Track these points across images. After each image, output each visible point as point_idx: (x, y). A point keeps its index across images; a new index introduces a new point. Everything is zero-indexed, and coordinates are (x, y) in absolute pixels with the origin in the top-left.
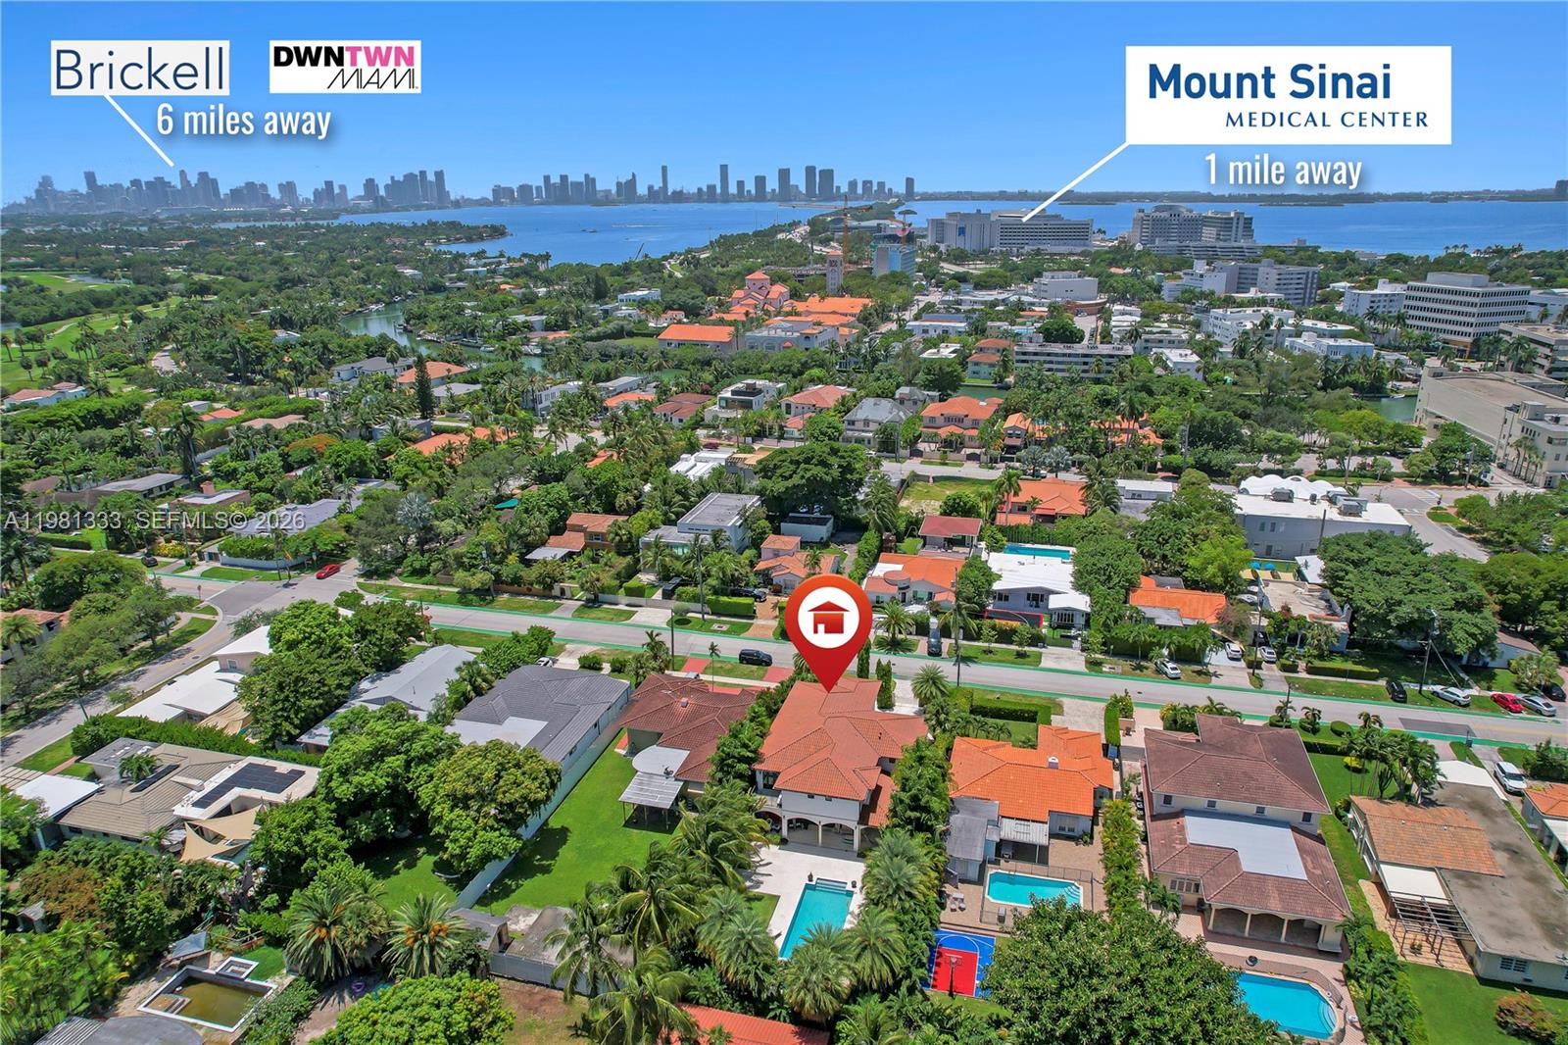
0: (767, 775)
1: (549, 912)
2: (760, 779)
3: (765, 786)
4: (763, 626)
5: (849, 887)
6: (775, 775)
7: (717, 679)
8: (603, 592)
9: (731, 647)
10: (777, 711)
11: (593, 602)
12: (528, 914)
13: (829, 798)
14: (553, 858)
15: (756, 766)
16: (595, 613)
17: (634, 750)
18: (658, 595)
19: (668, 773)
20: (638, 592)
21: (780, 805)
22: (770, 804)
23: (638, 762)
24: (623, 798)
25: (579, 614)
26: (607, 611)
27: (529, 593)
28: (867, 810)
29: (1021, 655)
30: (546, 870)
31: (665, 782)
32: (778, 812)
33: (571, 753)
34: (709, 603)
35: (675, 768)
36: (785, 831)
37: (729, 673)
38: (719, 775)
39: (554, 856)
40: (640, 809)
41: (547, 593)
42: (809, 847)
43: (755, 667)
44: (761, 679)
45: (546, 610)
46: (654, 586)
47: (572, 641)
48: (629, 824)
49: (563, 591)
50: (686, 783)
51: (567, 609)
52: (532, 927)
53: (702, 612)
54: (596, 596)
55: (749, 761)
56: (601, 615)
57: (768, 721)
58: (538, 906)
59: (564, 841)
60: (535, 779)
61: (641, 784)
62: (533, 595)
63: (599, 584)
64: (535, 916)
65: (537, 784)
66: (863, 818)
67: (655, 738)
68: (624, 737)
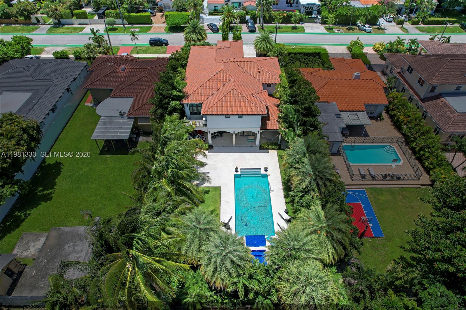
0: (192, 105)
1: (54, 233)
2: (187, 109)
3: (191, 113)
4: (158, 27)
5: (263, 172)
6: (199, 105)
7: (141, 56)
8: (62, 17)
9: (144, 39)
10: (186, 65)
11: (58, 25)
12: (37, 240)
13: (240, 116)
14: (52, 187)
15: (185, 101)
16: (60, 30)
17: (97, 103)
18: (96, 17)
19: (122, 115)
20: (84, 16)
21: (206, 125)
22: (199, 125)
23: (101, 110)
24: (94, 136)
25: (50, 31)
26: (68, 28)
27: (17, 22)
28: (265, 119)
29: (294, 28)
30: (47, 198)
31: (122, 121)
32: (204, 129)
33: (53, 110)
34: (125, 18)
35: (126, 110)
36: (210, 141)
37: (146, 52)
38: (160, 111)
39: (52, 185)
40: (108, 141)
41: (28, 21)
42: (228, 148)
43: (160, 47)
44: (164, 52)
45: (29, 31)
46: (93, 14)
47: (49, 46)
48: (102, 152)
49: (38, 21)
50: (136, 120)
51: (43, 29)
52: (40, 251)
53: (124, 24)
54: (59, 21)
55: (179, 98)
56: (64, 30)
57: (183, 70)
58: (44, 230)
59: (59, 173)
60: (13, 137)
61: (105, 125)
62: (20, 24)
63: (57, 12)
64: (43, 240)
65: (13, 142)
66: (263, 126)
67: (109, 93)
68: (89, 95)
